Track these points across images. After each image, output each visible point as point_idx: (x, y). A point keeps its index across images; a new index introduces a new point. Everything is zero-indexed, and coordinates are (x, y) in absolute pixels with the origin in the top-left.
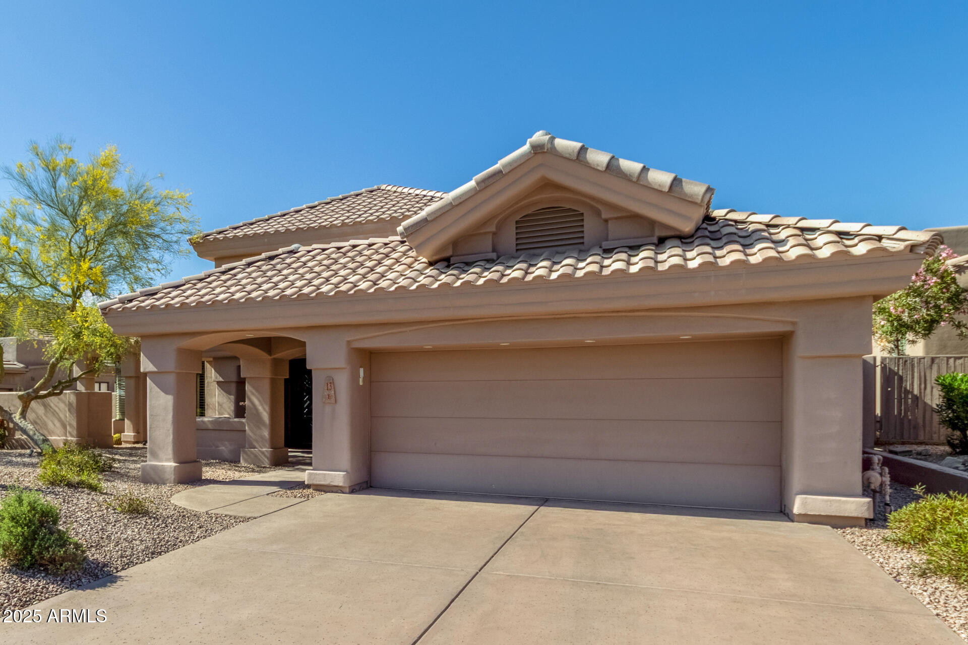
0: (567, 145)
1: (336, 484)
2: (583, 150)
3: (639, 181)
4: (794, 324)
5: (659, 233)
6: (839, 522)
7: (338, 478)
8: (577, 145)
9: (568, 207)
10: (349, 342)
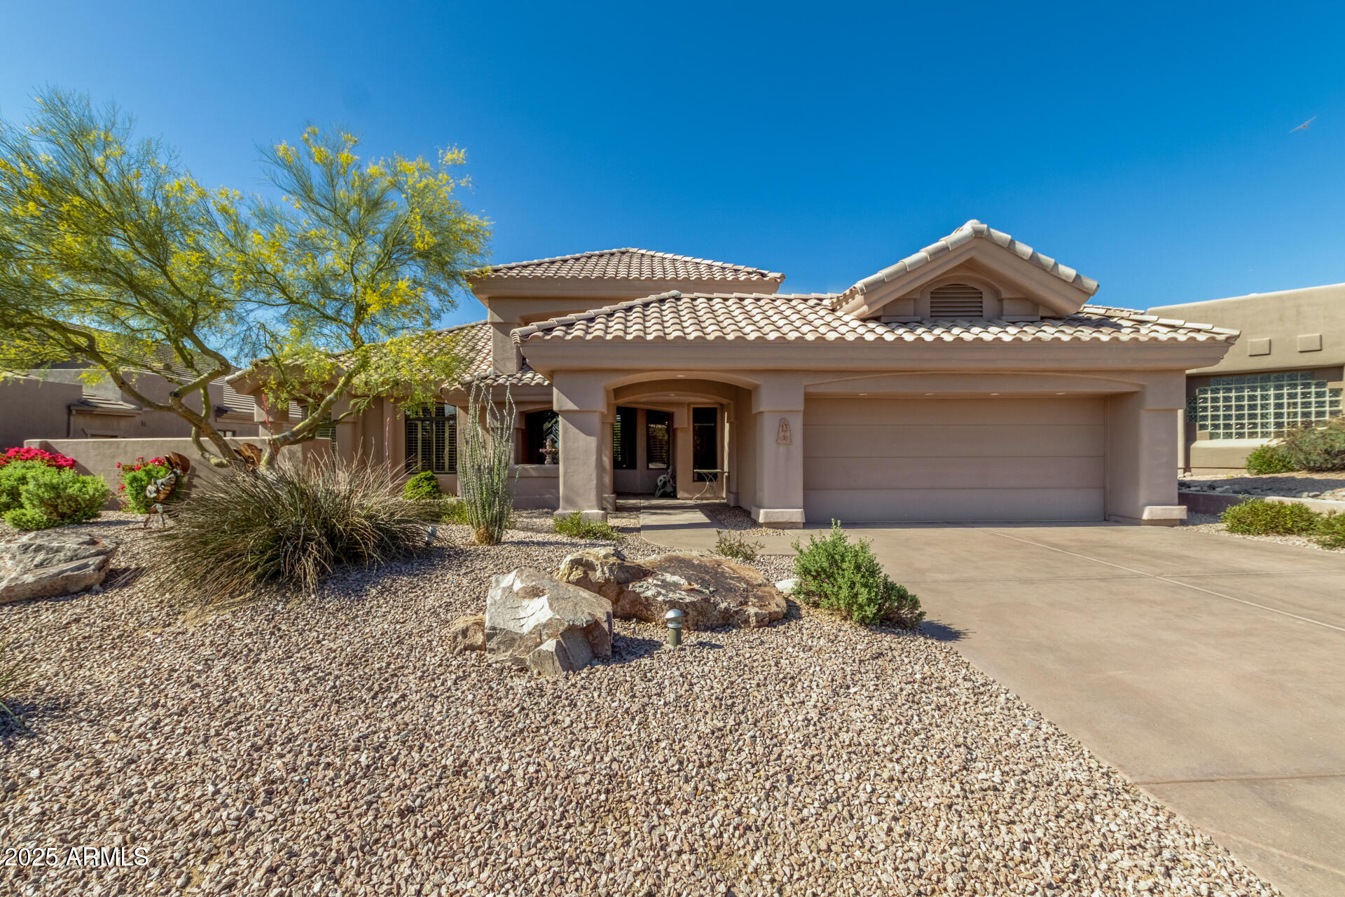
0: (1002, 236)
1: (794, 520)
2: (1012, 242)
3: (1051, 272)
4: (1143, 386)
5: (1042, 313)
6: (1170, 523)
7: (796, 514)
8: (1009, 237)
9: (971, 285)
10: (806, 386)
